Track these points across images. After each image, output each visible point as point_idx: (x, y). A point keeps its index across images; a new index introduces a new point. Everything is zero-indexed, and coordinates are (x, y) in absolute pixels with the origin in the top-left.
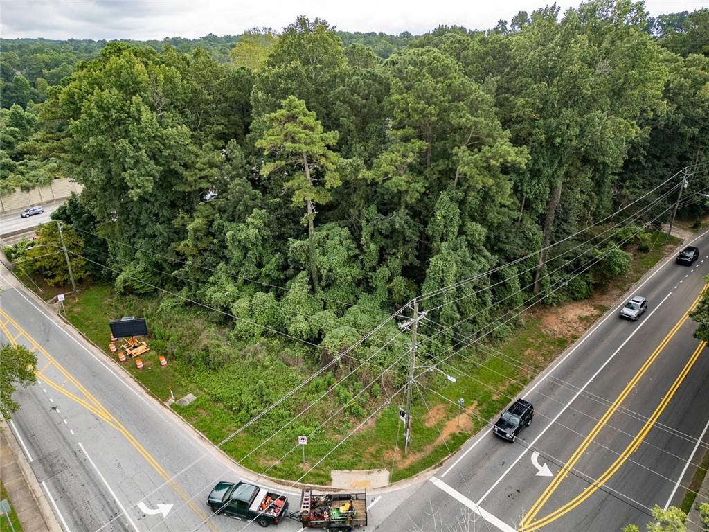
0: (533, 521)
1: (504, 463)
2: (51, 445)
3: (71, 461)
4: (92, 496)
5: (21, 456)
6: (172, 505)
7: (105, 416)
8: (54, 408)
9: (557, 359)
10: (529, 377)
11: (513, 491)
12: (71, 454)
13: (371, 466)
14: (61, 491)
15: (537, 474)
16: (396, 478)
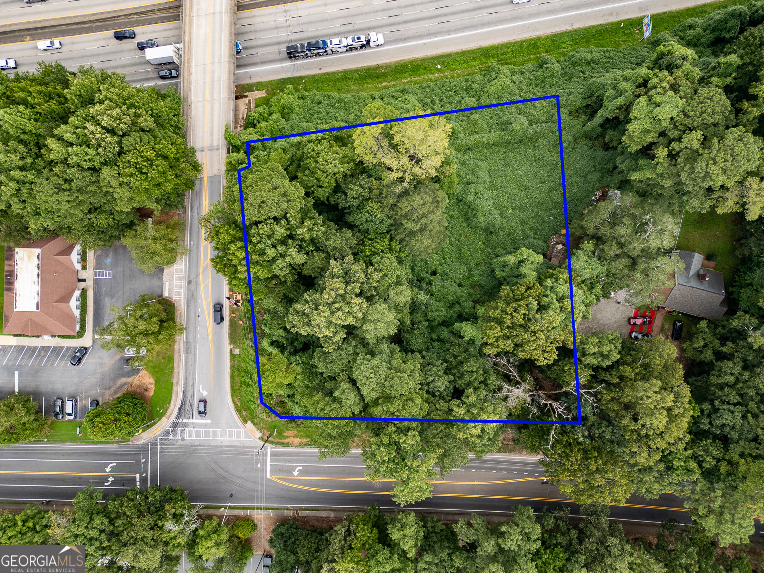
0: (277, 479)
1: (291, 461)
2: (191, 339)
3: (193, 351)
4: (192, 372)
6: (207, 394)
7: (211, 336)
8: (199, 316)
11: (282, 469)
12: (194, 348)
13: (259, 429)
14: (186, 362)
15: (293, 472)
16: (261, 439)
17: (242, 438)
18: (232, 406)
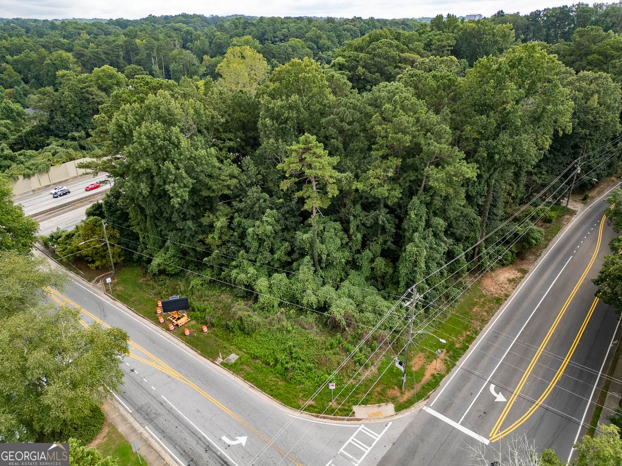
0: (498, 433)
1: (472, 394)
2: (142, 400)
3: (160, 410)
4: (187, 435)
5: (121, 408)
6: (246, 437)
7: (174, 374)
8: (132, 371)
9: (496, 313)
10: (478, 329)
11: (482, 413)
12: (159, 405)
13: (380, 401)
14: (162, 432)
15: (496, 400)
16: (399, 408)
17: (378, 438)
18: (305, 417)
